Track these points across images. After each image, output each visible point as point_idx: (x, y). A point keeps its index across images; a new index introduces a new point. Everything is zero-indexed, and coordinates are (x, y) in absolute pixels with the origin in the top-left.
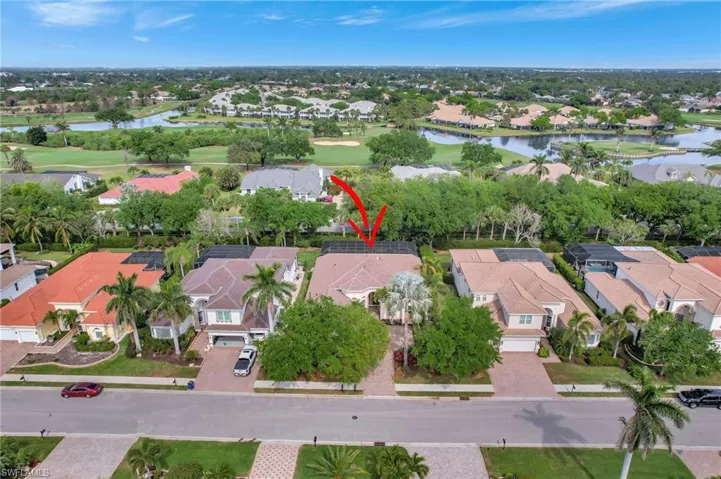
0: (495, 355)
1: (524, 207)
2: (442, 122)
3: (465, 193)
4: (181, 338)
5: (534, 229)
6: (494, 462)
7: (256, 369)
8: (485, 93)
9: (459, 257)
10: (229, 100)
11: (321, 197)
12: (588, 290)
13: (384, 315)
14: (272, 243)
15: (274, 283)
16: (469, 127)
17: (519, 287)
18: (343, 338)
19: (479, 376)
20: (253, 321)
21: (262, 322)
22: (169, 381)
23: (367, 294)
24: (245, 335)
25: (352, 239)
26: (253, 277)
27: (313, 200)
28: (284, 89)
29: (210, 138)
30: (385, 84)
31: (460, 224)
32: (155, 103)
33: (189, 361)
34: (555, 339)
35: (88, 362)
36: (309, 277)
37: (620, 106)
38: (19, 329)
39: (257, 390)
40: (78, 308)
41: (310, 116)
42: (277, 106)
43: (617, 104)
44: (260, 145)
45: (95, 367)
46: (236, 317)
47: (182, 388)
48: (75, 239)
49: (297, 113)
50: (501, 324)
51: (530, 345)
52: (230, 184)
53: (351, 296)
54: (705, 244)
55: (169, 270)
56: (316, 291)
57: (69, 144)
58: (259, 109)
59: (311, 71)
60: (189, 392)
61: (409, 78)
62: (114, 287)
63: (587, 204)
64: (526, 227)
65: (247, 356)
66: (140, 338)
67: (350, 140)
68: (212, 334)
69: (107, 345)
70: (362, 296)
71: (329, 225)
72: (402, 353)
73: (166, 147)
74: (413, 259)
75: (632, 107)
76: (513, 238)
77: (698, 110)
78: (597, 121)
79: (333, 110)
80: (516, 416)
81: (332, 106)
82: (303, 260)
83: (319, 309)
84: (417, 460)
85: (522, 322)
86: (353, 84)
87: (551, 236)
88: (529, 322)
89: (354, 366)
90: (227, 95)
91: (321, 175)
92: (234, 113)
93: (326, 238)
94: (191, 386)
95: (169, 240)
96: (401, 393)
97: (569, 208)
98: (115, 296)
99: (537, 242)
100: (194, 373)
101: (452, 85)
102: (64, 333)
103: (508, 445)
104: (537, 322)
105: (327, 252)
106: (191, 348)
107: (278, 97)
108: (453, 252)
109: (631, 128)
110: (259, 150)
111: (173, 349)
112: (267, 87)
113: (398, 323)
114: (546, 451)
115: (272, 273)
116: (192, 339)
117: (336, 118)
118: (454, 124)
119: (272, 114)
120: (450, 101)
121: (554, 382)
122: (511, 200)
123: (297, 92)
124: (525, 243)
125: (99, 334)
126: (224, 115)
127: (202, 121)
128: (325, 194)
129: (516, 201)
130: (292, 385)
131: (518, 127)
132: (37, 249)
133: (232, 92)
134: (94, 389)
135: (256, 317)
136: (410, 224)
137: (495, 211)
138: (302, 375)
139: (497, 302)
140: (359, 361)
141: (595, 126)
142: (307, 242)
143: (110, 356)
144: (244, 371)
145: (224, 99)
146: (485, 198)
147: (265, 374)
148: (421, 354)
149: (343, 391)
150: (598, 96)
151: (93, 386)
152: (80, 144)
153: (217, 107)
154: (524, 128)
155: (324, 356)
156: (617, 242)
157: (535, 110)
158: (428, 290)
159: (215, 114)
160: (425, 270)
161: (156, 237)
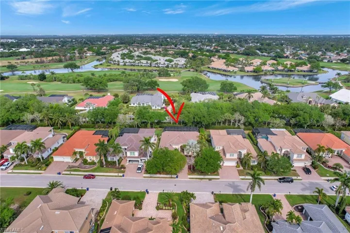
0: (220, 167)
1: (238, 113)
2: (215, 69)
3: (217, 108)
4: (118, 161)
5: (242, 122)
6: (216, 197)
7: (143, 171)
8: (236, 52)
9: (213, 133)
10: (120, 57)
11: (163, 107)
12: (258, 145)
13: (185, 154)
14: (146, 127)
15: (150, 143)
16: (226, 71)
17: (231, 144)
18: (172, 160)
19: (216, 173)
20: (142, 155)
21: (145, 155)
22: (116, 174)
23: (180, 146)
24: (139, 160)
25: (175, 125)
26: (143, 141)
27: (160, 108)
28: (144, 50)
29: (115, 78)
30: (190, 46)
31: (214, 120)
32: (86, 57)
33: (121, 168)
34: (243, 162)
35: (89, 168)
36: (159, 140)
37: (297, 59)
38: (65, 157)
39: (144, 177)
40: (83, 150)
41: (157, 65)
42: (142, 61)
43: (296, 58)
44: (137, 83)
45: (91, 170)
46: (136, 154)
47: (121, 176)
48: (72, 125)
49: (151, 64)
50: (223, 157)
51: (234, 164)
52: (126, 101)
53: (174, 147)
54: (307, 128)
55: (110, 137)
56: (162, 145)
57: (55, 80)
58: (134, 62)
59: (156, 37)
60: (123, 177)
61: (202, 42)
62: (98, 144)
63: (261, 113)
64: (239, 121)
65: (141, 166)
66: (105, 161)
67: (174, 78)
68: (128, 159)
69: (93, 163)
70: (178, 147)
71: (166, 120)
72: (191, 166)
73: (99, 85)
74: (197, 134)
75: (303, 59)
76: (235, 125)
77: (332, 61)
78: (282, 68)
79: (166, 63)
80: (226, 185)
81: (166, 61)
82: (157, 133)
83: (164, 151)
84: (193, 194)
85: (230, 156)
86: (176, 46)
87: (248, 124)
88: (233, 156)
89: (175, 169)
90: (119, 54)
91: (162, 97)
92: (123, 64)
93: (165, 125)
94: (123, 176)
95: (107, 125)
96: (190, 178)
97: (254, 115)
98: (98, 147)
99: (242, 127)
100: (124, 172)
101: (221, 47)
102: (78, 159)
103: (221, 193)
104: (236, 156)
105: (166, 131)
106: (121, 164)
107: (142, 55)
108: (211, 131)
109: (298, 71)
110: (137, 86)
111: (116, 164)
112: (136, 49)
113: (190, 156)
114: (233, 195)
115: (149, 140)
116: (121, 161)
117: (167, 67)
118: (220, 70)
119: (140, 64)
120: (219, 57)
121: (240, 176)
122: (234, 111)
123: (150, 51)
124: (239, 127)
125: (91, 160)
126: (118, 65)
127: (109, 67)
128: (164, 105)
129: (236, 111)
130: (155, 176)
131: (248, 71)
132: (59, 128)
133: (121, 52)
134: (93, 177)
135: (143, 154)
136: (196, 121)
137: (227, 115)
138: (159, 173)
139: (223, 150)
140: (177, 167)
141: (282, 70)
142: (158, 126)
143: (95, 167)
144: (140, 171)
145: (118, 56)
146: (224, 110)
147: (147, 172)
148: (196, 166)
149: (171, 178)
150: (288, 53)
151: (93, 175)
152: (60, 80)
153: (115, 61)
154: (250, 71)
155: (166, 166)
156: (273, 127)
157: (257, 62)
158: (198, 145)
159: (114, 64)
160: (200, 138)
161: (102, 124)
